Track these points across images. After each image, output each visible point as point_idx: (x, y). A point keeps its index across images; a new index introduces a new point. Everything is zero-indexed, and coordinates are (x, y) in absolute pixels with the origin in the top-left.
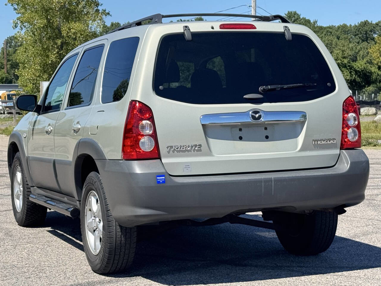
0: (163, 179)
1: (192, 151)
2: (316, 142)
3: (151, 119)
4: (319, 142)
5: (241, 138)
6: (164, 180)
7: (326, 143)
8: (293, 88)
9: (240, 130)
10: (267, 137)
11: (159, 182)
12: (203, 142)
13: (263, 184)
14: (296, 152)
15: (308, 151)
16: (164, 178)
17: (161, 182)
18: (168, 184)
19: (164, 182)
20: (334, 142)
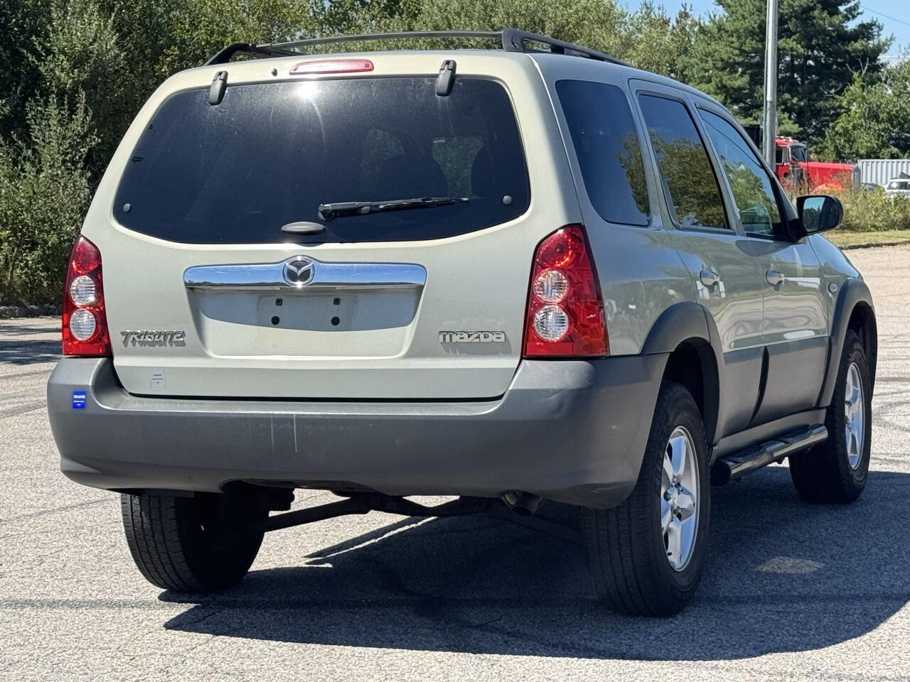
0: (81, 399)
1: (167, 343)
2: (448, 337)
4: (456, 338)
5: (275, 321)
6: (82, 401)
7: (477, 340)
9: (279, 302)
10: (335, 321)
11: (75, 406)
12: (190, 328)
13: (272, 426)
14: (399, 358)
15: (429, 359)
16: (83, 397)
17: (79, 405)
18: (89, 410)
19: (83, 406)
20: (498, 340)
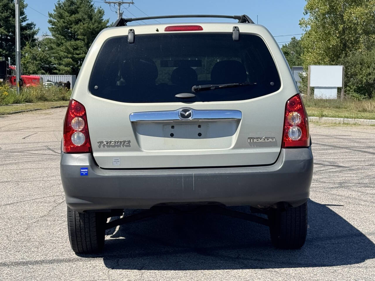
0: (85, 171)
1: (121, 146)
2: (252, 140)
3: (84, 117)
4: (255, 140)
5: (172, 135)
6: (86, 172)
7: (264, 141)
8: (228, 87)
9: (173, 127)
10: (200, 135)
11: (82, 174)
12: (132, 138)
13: (183, 179)
14: (230, 149)
15: (244, 149)
16: (87, 170)
17: (85, 174)
18: (90, 176)
19: (87, 174)
20: (273, 141)
